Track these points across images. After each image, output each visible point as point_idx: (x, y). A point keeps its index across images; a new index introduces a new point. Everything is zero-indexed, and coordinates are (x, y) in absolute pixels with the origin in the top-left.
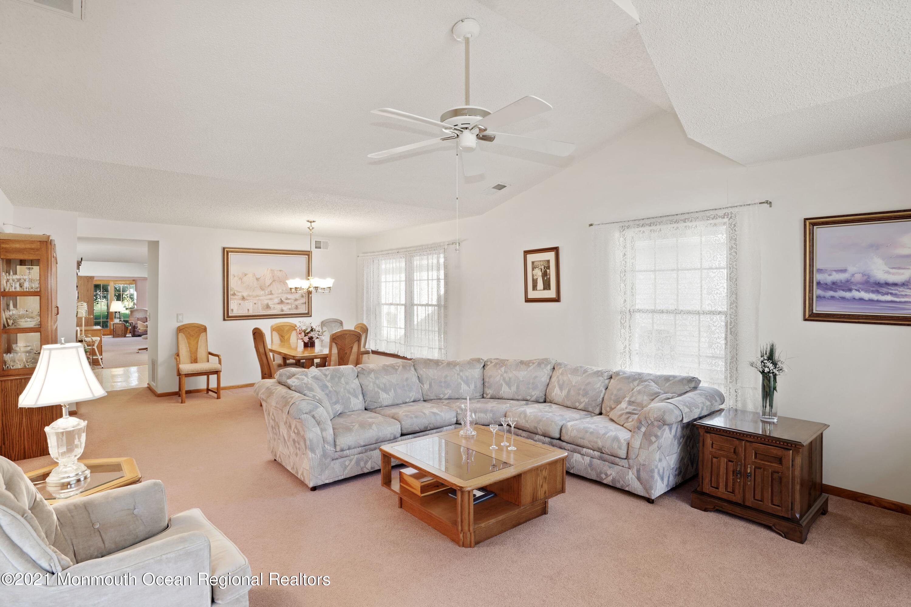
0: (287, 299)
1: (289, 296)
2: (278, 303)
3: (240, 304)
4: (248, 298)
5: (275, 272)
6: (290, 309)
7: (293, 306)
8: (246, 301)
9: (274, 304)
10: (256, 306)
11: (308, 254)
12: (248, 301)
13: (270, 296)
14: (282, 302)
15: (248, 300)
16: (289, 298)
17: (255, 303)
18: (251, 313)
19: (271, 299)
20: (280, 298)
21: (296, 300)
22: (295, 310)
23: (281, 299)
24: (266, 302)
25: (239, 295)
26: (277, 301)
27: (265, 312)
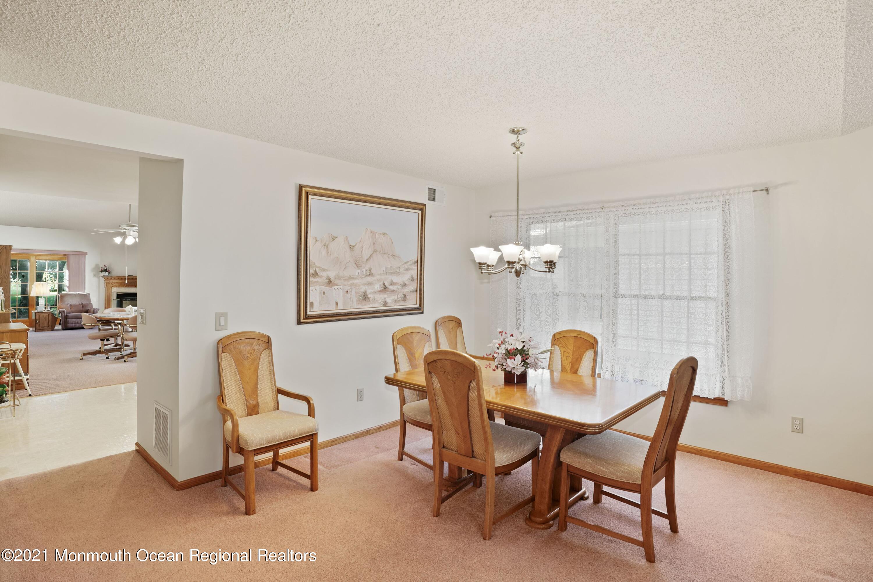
0: (392, 284)
1: (395, 279)
2: (380, 291)
3: (324, 293)
4: (337, 282)
5: (377, 236)
6: (396, 301)
7: (401, 295)
8: (334, 287)
9: (374, 293)
10: (348, 295)
11: (421, 208)
12: (336, 287)
13: (369, 279)
14: (385, 288)
15: (336, 285)
16: (395, 281)
17: (347, 292)
18: (341, 309)
19: (369, 284)
20: (382, 283)
21: (404, 285)
22: (402, 303)
23: (384, 284)
24: (363, 289)
25: (322, 277)
26: (378, 286)
27: (361, 307)
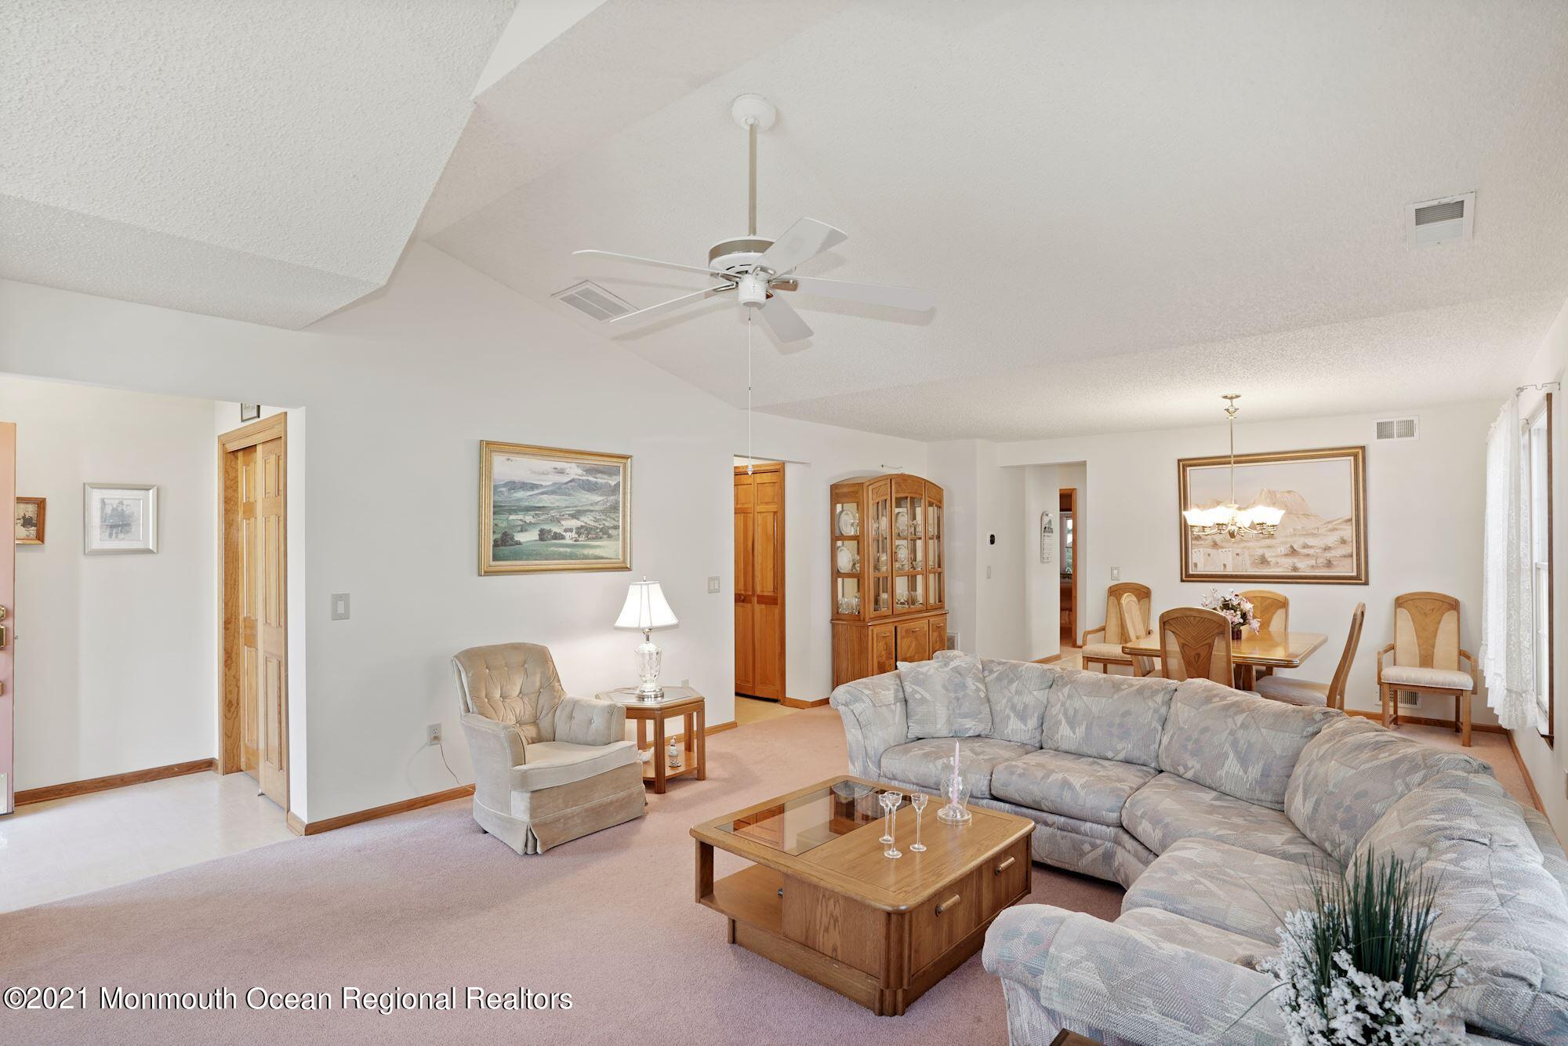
0: (1305, 546)
1: (1310, 541)
2: (1286, 555)
3: (1209, 555)
4: (1224, 544)
5: (1278, 495)
6: (1313, 566)
7: (1321, 561)
8: (1220, 550)
9: (1277, 556)
10: (1240, 558)
11: (1358, 455)
12: (1224, 550)
13: (1268, 542)
14: (1293, 552)
15: (1223, 548)
16: (1310, 544)
17: (1238, 554)
18: (1229, 571)
19: (1269, 547)
20: (1289, 545)
21: (1327, 549)
22: (1327, 570)
23: (1292, 547)
24: (1260, 552)
25: (1206, 540)
26: (1283, 550)
27: (1257, 570)
